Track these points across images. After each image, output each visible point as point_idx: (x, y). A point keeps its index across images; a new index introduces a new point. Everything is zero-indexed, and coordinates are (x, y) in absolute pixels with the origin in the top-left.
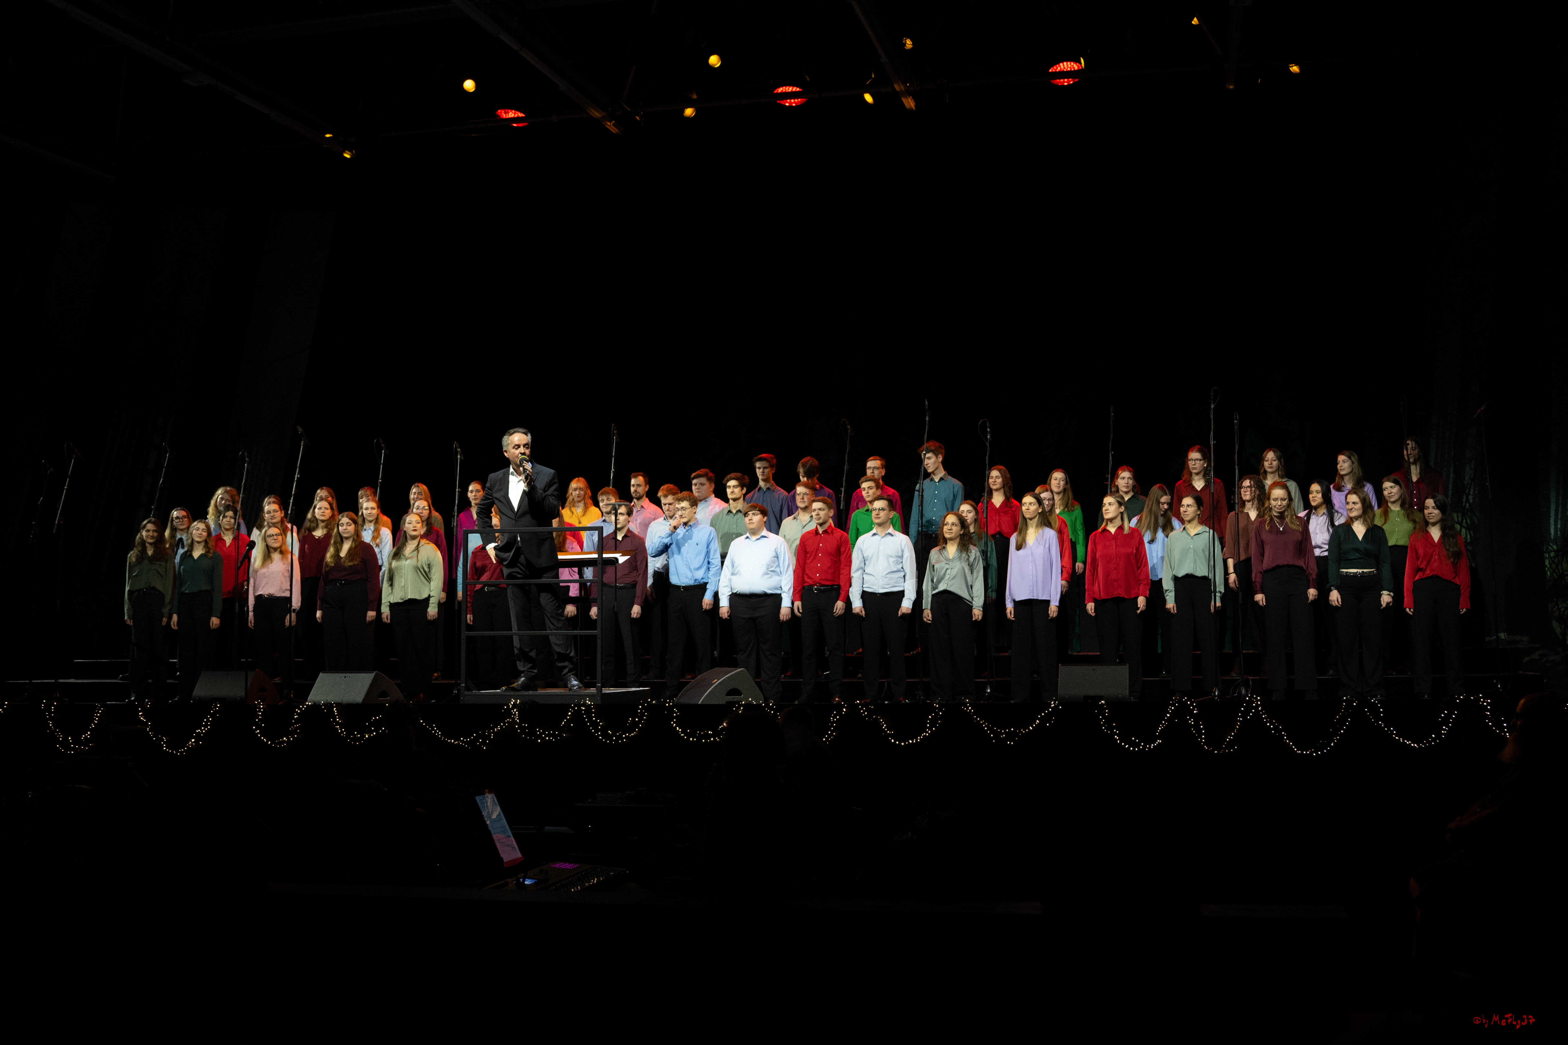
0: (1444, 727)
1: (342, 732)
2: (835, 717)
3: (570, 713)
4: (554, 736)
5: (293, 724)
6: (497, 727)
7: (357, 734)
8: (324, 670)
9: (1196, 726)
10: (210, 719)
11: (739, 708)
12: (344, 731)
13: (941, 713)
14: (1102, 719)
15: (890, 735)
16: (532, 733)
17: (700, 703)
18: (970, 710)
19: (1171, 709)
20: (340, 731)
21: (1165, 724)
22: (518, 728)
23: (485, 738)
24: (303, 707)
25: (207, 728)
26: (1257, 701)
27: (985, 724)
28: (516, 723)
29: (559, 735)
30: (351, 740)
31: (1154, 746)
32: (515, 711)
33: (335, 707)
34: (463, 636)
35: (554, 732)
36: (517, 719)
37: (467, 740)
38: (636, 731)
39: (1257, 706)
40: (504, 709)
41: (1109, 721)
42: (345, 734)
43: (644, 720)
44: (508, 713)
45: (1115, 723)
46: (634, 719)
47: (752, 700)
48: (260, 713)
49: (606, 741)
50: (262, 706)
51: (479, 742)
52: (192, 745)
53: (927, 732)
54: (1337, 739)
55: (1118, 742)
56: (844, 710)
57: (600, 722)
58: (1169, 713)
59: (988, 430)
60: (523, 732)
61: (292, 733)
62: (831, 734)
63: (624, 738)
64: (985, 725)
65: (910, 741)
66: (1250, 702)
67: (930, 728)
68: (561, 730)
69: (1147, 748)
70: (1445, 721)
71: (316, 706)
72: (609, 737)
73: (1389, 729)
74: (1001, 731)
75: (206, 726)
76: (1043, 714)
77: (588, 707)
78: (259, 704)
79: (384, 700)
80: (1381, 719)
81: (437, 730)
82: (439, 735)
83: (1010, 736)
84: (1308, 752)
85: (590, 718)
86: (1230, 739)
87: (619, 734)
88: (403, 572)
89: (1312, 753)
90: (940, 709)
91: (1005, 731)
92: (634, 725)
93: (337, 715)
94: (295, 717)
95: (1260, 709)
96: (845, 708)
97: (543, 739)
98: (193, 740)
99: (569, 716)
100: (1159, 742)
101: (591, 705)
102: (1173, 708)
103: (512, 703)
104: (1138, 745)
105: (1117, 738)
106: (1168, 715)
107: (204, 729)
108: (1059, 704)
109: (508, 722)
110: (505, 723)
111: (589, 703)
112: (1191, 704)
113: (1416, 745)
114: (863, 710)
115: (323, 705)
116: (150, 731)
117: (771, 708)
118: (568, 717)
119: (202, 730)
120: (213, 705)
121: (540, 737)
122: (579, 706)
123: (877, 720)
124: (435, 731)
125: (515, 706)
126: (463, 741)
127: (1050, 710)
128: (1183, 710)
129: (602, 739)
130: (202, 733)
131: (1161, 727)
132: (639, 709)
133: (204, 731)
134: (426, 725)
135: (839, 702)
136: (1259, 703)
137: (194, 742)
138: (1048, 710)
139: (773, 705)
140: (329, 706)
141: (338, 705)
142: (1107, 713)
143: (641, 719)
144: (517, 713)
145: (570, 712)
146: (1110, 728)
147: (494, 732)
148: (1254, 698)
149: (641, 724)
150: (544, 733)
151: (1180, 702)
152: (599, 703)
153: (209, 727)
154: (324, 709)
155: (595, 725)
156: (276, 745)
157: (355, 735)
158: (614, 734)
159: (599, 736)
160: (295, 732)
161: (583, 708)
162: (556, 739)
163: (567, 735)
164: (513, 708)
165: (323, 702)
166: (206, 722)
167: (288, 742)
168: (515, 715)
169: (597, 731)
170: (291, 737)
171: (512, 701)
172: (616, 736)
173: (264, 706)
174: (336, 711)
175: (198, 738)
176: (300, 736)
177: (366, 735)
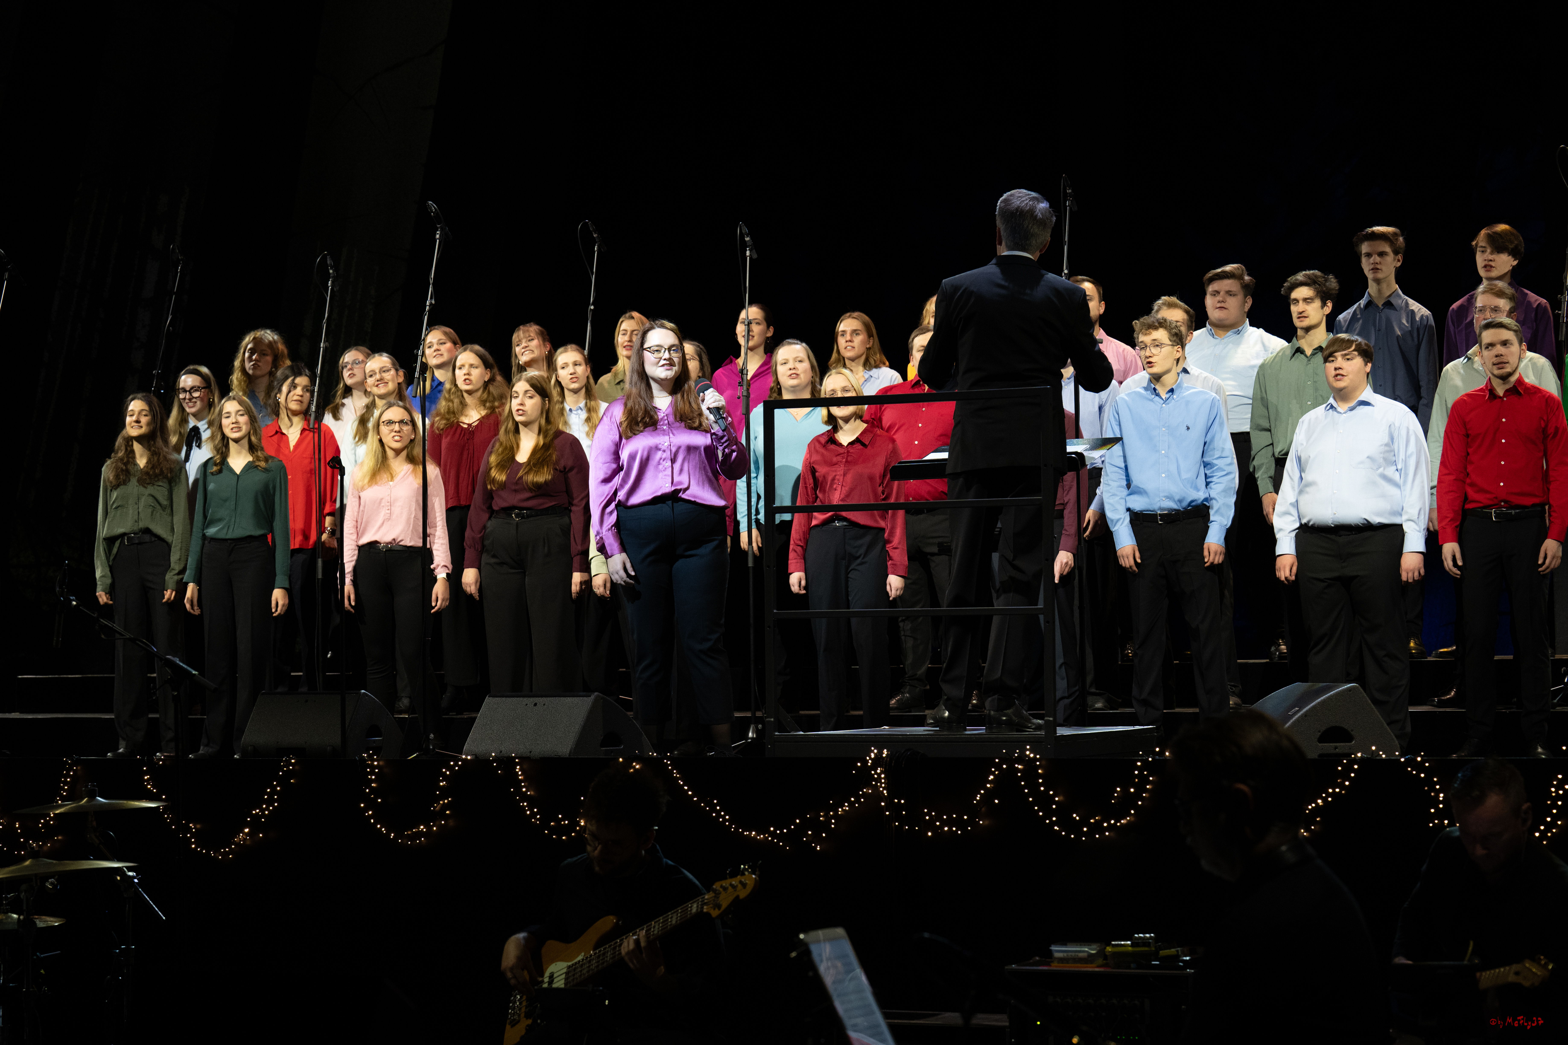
1: (533, 815)
3: (992, 777)
4: (960, 823)
5: (437, 799)
6: (842, 806)
7: (563, 819)
8: (495, 691)
10: (278, 788)
11: (1348, 768)
12: (537, 813)
16: (915, 817)
20: (528, 813)
22: (886, 808)
23: (819, 827)
24: (456, 764)
25: (273, 806)
28: (882, 797)
29: (970, 822)
30: (552, 830)
32: (878, 771)
33: (518, 764)
34: (771, 620)
35: (960, 817)
36: (884, 789)
37: (782, 831)
38: (1130, 815)
40: (856, 768)
42: (538, 820)
43: (1146, 791)
44: (865, 777)
46: (1125, 790)
47: (1378, 750)
48: (373, 777)
49: (1068, 835)
50: (375, 763)
51: (807, 835)
52: (245, 840)
57: (1055, 795)
60: (897, 816)
61: (436, 817)
63: (1107, 829)
68: (974, 812)
71: (481, 763)
72: (1075, 827)
75: (270, 802)
77: (1029, 764)
78: (370, 757)
81: (720, 811)
82: (725, 820)
85: (1034, 787)
87: (1096, 820)
92: (1128, 801)
93: (521, 781)
97: (937, 831)
98: (247, 830)
99: (990, 782)
101: (1035, 759)
103: (873, 756)
107: (267, 809)
109: (865, 795)
110: (860, 797)
111: (1032, 755)
115: (494, 761)
117: (1420, 767)
118: (988, 786)
119: (263, 810)
120: (282, 761)
121: (930, 825)
122: (1011, 761)
124: (718, 812)
125: (878, 761)
126: (773, 834)
129: (1059, 832)
130: (264, 815)
132: (1137, 768)
133: (266, 813)
134: (699, 802)
137: (247, 834)
140: (507, 763)
141: (524, 760)
143: (1141, 788)
144: (883, 776)
145: (993, 773)
147: (836, 816)
149: (1142, 799)
150: (938, 817)
152: (1054, 755)
153: (276, 804)
154: (497, 768)
155: (1044, 801)
156: (405, 841)
157: (558, 821)
158: (1084, 821)
159: (1053, 824)
160: (441, 814)
161: (1020, 767)
162: (964, 830)
163: (987, 822)
164: (874, 767)
165: (493, 754)
166: (271, 795)
167: (428, 834)
168: (878, 780)
169: (1049, 814)
170: (434, 826)
171: (873, 751)
172: (1089, 825)
173: (381, 763)
174: (520, 773)
175: (256, 825)
176: (451, 823)
177: (579, 822)
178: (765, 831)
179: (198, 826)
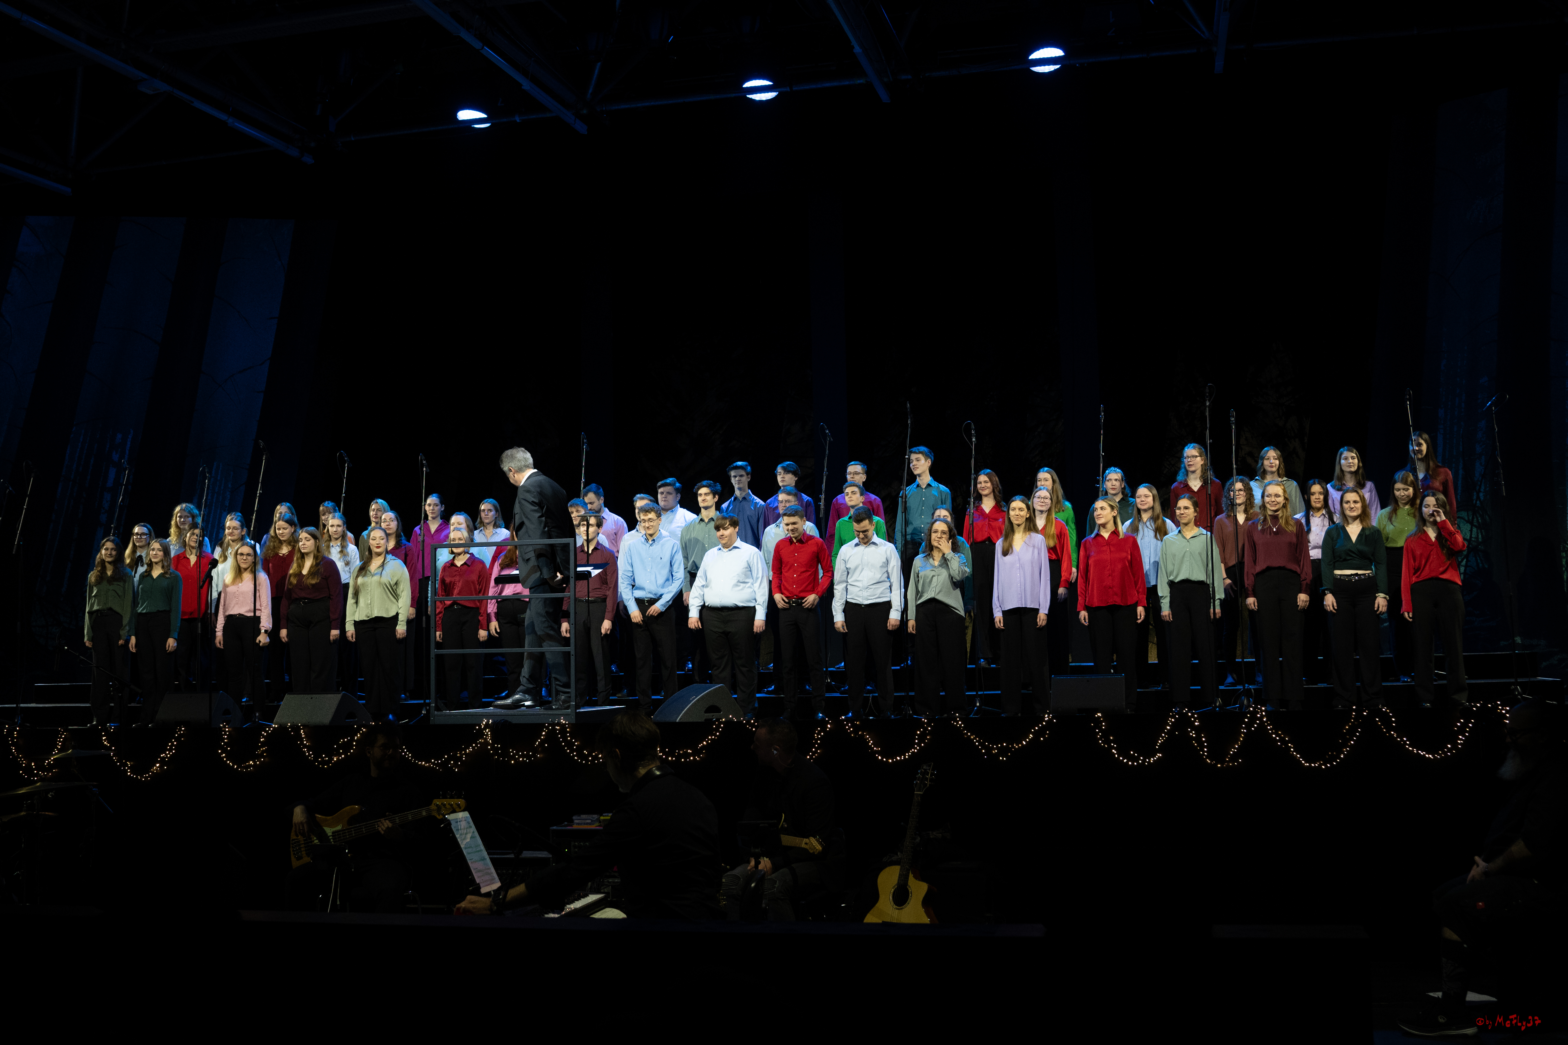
0: (1460, 737)
1: (310, 755)
2: (819, 734)
3: (544, 733)
4: (528, 756)
5: (260, 747)
6: (469, 748)
7: (325, 757)
8: (291, 691)
9: (1198, 739)
10: (175, 743)
11: (718, 727)
12: (312, 754)
13: (929, 728)
14: (1098, 733)
15: (877, 752)
16: (505, 753)
17: (678, 720)
18: (960, 725)
19: (1171, 721)
20: (307, 754)
21: (1165, 737)
22: (491, 749)
23: (457, 759)
24: (269, 730)
25: (172, 752)
26: (1262, 711)
27: (975, 738)
28: (488, 744)
29: (533, 756)
30: (319, 763)
31: (1154, 760)
32: (487, 731)
33: (302, 729)
34: (432, 655)
35: (528, 753)
36: (490, 740)
37: (438, 762)
39: (1262, 716)
40: (476, 729)
41: (1105, 735)
42: (312, 758)
44: (480, 734)
45: (1112, 736)
47: (733, 717)
48: (226, 737)
49: (582, 761)
50: (227, 730)
51: (451, 764)
52: (157, 770)
53: (916, 748)
54: (1347, 751)
55: (1116, 756)
56: (829, 726)
57: (575, 742)
58: (1169, 725)
59: (973, 432)
60: (496, 753)
61: (259, 757)
62: (816, 752)
64: (976, 740)
65: (898, 758)
66: (1254, 713)
67: (918, 744)
68: (535, 751)
69: (1147, 762)
70: (1462, 731)
71: (282, 728)
72: (585, 757)
73: (1402, 740)
74: (993, 746)
75: (170, 750)
76: (1037, 728)
77: (563, 726)
78: (224, 726)
79: (351, 722)
80: (1394, 729)
83: (1003, 751)
84: (1317, 765)
85: (565, 738)
86: (1233, 752)
87: (595, 754)
88: (370, 589)
89: (1320, 765)
90: (929, 724)
91: (997, 746)
93: (304, 738)
94: (262, 740)
95: (1265, 720)
96: (830, 724)
97: (516, 760)
98: (158, 765)
99: (543, 735)
100: (1159, 756)
101: (566, 724)
102: (1173, 720)
103: (484, 723)
104: (1137, 759)
105: (1115, 752)
106: (1168, 728)
107: (169, 754)
108: (1053, 718)
109: (480, 743)
110: (477, 744)
111: (564, 722)
112: (1193, 716)
113: (1430, 756)
114: (848, 726)
115: (289, 728)
116: (113, 756)
117: (753, 725)
118: (542, 737)
119: (166, 755)
120: (178, 729)
121: (513, 758)
122: (554, 725)
123: (863, 735)
125: (487, 726)
126: (434, 763)
127: (1044, 723)
128: (1184, 723)
129: (578, 760)
130: (167, 757)
131: (1161, 740)
133: (169, 756)
135: (823, 719)
136: (1264, 713)
137: (158, 767)
138: (1042, 724)
139: (754, 723)
140: (296, 728)
141: (305, 726)
142: (1103, 726)
144: (489, 733)
145: (545, 731)
146: (1108, 742)
147: (465, 754)
148: (1259, 709)
150: (517, 754)
151: (1179, 713)
152: (574, 722)
153: (174, 751)
154: (291, 731)
155: (570, 745)
156: (242, 769)
157: (323, 758)
158: (590, 754)
159: (574, 756)
160: (261, 756)
161: (558, 728)
162: (530, 760)
163: (542, 756)
164: (485, 729)
165: (289, 724)
166: (171, 747)
167: (255, 765)
168: (487, 735)
169: (572, 751)
170: (257, 761)
171: (484, 721)
172: (592, 756)
173: (230, 729)
174: (303, 734)
175: (163, 762)
176: (267, 759)
177: (334, 758)
178: (429, 762)
179: (132, 763)
